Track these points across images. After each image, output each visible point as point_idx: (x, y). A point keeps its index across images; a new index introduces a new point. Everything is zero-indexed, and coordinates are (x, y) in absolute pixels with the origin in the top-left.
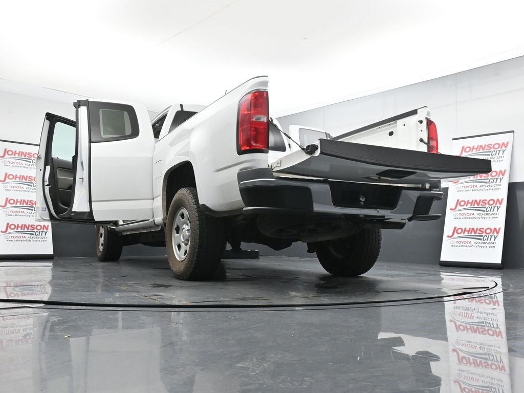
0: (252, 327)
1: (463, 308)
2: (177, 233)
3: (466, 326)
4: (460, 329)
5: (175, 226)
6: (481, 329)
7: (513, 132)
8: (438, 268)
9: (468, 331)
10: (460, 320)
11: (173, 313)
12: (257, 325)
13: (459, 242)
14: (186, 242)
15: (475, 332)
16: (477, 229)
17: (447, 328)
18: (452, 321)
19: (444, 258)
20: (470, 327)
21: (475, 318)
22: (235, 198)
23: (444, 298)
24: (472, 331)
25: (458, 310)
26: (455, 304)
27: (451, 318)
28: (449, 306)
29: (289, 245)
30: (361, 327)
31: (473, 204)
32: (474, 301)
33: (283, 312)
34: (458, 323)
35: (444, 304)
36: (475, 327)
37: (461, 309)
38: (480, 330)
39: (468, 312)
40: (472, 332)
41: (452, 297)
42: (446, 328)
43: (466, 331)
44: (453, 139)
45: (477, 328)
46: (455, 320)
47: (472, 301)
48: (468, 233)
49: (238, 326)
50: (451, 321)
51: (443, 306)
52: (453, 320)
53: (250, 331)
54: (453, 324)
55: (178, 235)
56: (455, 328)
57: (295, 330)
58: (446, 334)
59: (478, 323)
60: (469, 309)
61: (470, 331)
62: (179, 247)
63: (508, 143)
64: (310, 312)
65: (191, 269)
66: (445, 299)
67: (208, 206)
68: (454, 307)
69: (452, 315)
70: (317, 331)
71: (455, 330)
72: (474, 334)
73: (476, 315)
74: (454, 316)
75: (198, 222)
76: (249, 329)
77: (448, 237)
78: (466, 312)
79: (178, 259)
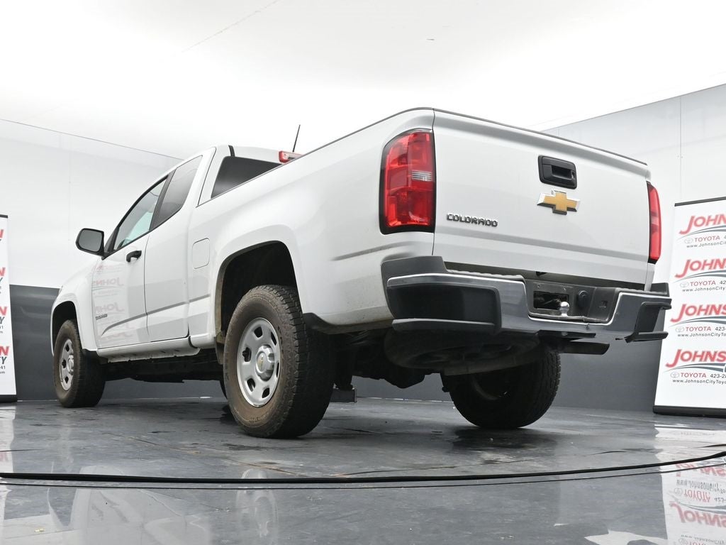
0: (344, 514)
1: (693, 484)
2: (246, 360)
3: (697, 514)
4: (687, 518)
5: (243, 349)
6: (722, 518)
8: (650, 417)
9: (700, 522)
10: (687, 503)
11: (239, 491)
12: (353, 512)
13: (686, 375)
14: (267, 375)
15: (712, 523)
16: (715, 353)
17: (666, 516)
18: (675, 505)
19: (660, 400)
20: (704, 515)
21: (712, 500)
22: (375, 303)
23: (661, 467)
24: (706, 521)
25: (684, 488)
26: (679, 478)
27: (673, 500)
28: (669, 480)
29: (420, 379)
30: (524, 515)
31: (708, 312)
32: (711, 472)
33: (395, 490)
34: (684, 509)
35: (661, 477)
36: (712, 515)
37: (688, 485)
38: (721, 520)
39: (700, 490)
40: (707, 523)
41: (674, 466)
42: (664, 517)
43: (697, 522)
44: (676, 205)
45: (716, 517)
46: (679, 503)
47: (707, 472)
48: (701, 360)
49: (321, 513)
50: (672, 505)
51: (660, 481)
52: (676, 503)
53: (341, 521)
54: (676, 510)
55: (248, 363)
56: (679, 516)
57: (414, 519)
58: (664, 526)
59: (717, 507)
60: (702, 485)
61: (703, 522)
62: (251, 383)
64: (440, 490)
65: (282, 420)
66: (663, 468)
67: (318, 315)
68: (678, 481)
69: (673, 494)
70: (452, 521)
71: (680, 520)
72: (710, 527)
73: (713, 495)
74: (678, 497)
75: (296, 342)
76: (339, 518)
77: (668, 365)
78: (697, 489)
79: (252, 404)
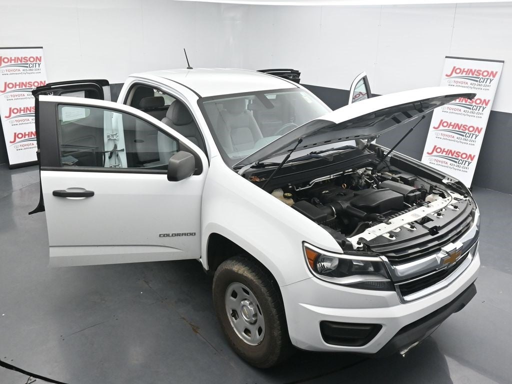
7: (503, 62)
13: (437, 161)
44: (446, 57)
63: (496, 73)
